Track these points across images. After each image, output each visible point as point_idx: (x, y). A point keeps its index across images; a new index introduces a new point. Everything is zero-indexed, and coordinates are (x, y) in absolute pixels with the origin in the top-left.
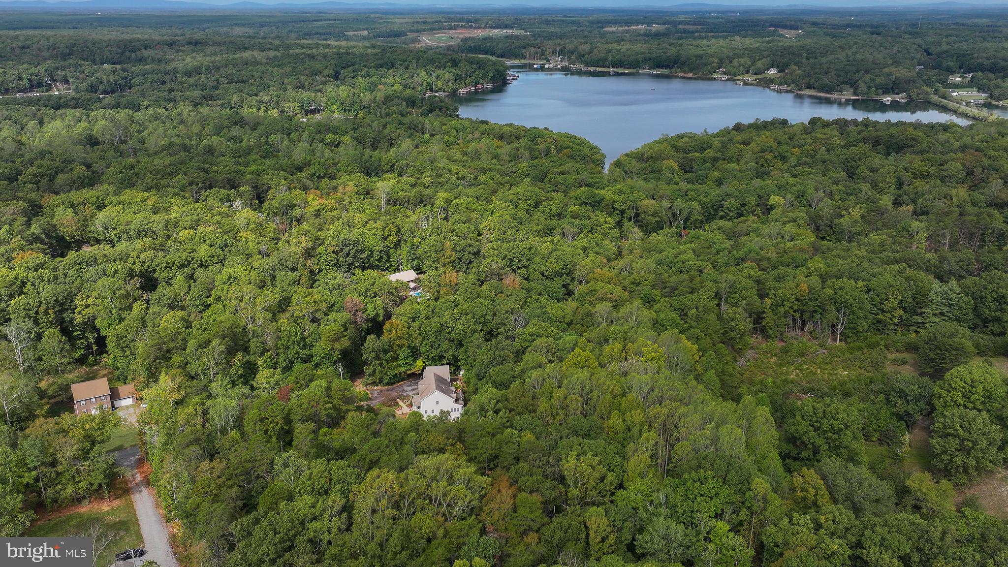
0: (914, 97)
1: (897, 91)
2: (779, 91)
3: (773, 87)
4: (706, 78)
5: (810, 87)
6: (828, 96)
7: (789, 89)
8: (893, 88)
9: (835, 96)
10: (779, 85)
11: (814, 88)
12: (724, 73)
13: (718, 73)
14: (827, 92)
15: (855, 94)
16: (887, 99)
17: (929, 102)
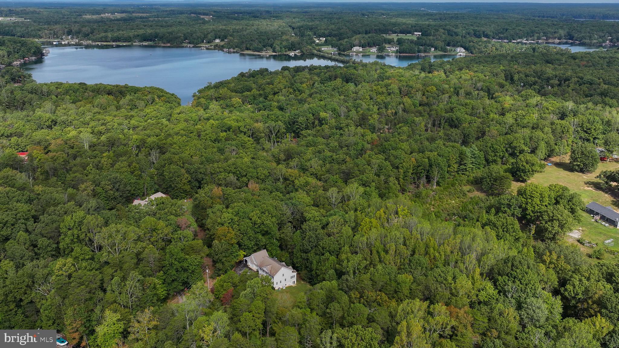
0: (305, 52)
1: (294, 49)
2: (229, 52)
3: (225, 50)
4: (179, 46)
5: (247, 49)
6: (260, 53)
7: (235, 50)
8: (292, 47)
9: (263, 53)
10: (229, 49)
11: (250, 49)
12: (190, 43)
13: (185, 43)
14: (259, 52)
15: (274, 51)
16: (292, 54)
17: (313, 54)
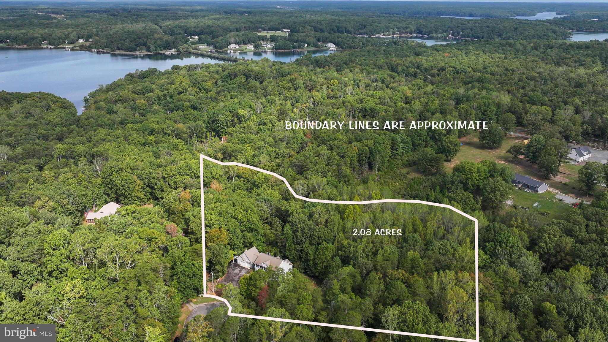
0: (181, 50)
1: (169, 48)
2: (98, 53)
3: (93, 50)
4: (38, 48)
5: (119, 49)
6: (134, 53)
7: (105, 51)
8: (168, 46)
9: (138, 53)
10: (97, 49)
11: (122, 49)
12: (50, 44)
13: (43, 44)
14: (132, 51)
15: (149, 50)
16: (168, 53)
17: (190, 53)
